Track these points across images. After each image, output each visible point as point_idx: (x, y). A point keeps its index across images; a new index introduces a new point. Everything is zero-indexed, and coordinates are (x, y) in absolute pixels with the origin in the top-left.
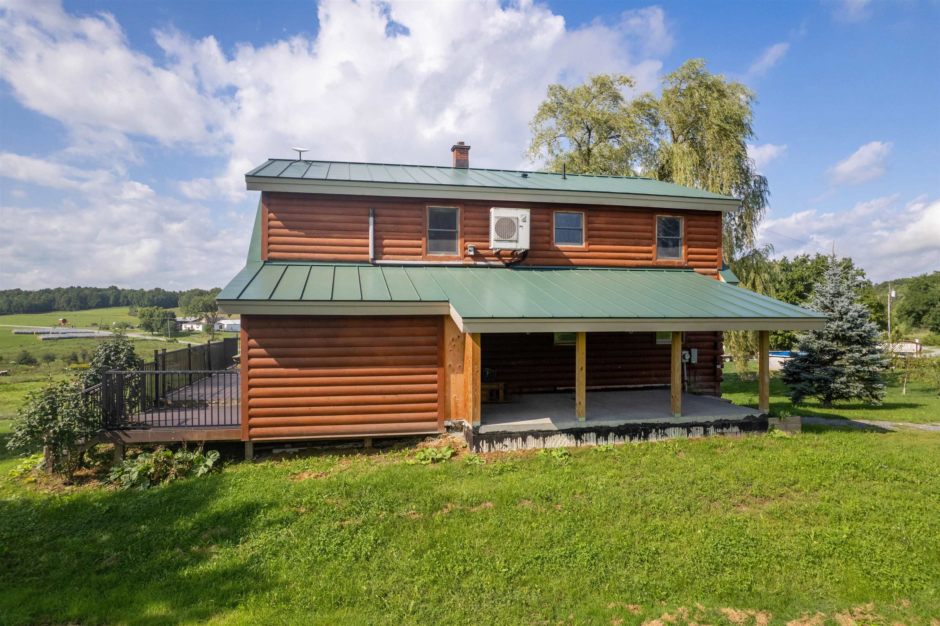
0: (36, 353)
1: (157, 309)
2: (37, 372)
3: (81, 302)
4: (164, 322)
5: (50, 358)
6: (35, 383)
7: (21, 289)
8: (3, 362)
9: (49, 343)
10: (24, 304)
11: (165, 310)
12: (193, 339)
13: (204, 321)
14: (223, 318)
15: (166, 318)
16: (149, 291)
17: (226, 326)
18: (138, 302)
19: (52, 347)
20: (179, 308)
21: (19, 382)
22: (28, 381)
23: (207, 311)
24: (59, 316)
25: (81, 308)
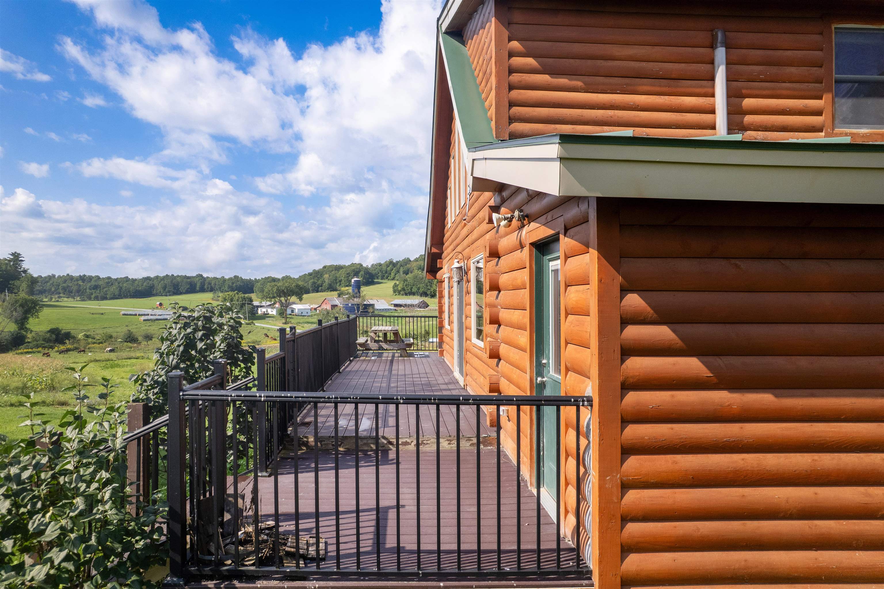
0: (139, 331)
1: (237, 294)
2: (139, 350)
3: (174, 288)
4: (242, 306)
5: (149, 337)
6: (135, 360)
7: (129, 277)
8: (113, 340)
9: (149, 323)
10: (131, 290)
11: (243, 295)
12: (268, 322)
13: (277, 305)
14: (294, 303)
15: (244, 302)
16: (229, 278)
17: (297, 311)
18: (220, 288)
19: (151, 327)
20: (255, 294)
21: (122, 359)
22: (130, 359)
23: (280, 297)
24: (156, 301)
25: (175, 294)
